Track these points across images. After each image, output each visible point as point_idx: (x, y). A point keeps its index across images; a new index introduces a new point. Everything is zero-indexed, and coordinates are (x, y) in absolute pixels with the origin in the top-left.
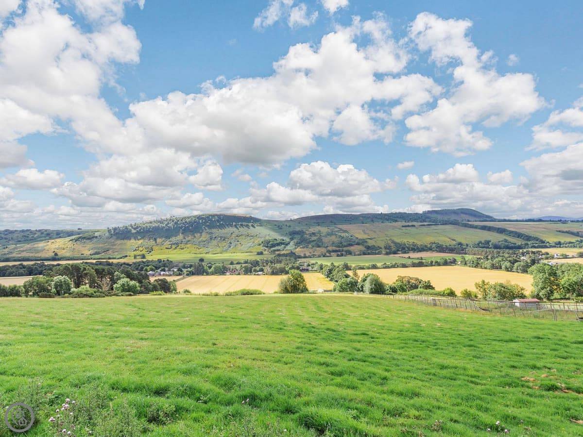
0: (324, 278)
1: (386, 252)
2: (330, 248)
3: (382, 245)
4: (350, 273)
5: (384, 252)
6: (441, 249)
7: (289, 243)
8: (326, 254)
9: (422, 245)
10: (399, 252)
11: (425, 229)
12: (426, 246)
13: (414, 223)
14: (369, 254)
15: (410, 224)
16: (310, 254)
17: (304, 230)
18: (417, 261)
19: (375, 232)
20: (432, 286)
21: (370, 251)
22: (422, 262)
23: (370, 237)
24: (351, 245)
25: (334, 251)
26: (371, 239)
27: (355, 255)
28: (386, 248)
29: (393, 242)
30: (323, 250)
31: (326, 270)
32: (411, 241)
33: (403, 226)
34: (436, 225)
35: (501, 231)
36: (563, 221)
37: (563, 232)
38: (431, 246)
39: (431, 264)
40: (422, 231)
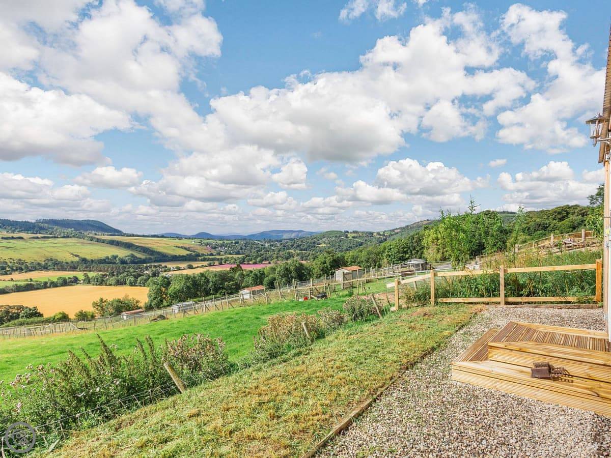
6: (58, 265)
11: (39, 243)
12: (39, 264)
13: (22, 235)
15: (15, 235)
18: (23, 284)
20: (39, 313)
22: (31, 284)
32: (16, 256)
34: (55, 237)
35: (128, 246)
36: (179, 237)
37: (179, 247)
38: (47, 264)
39: (45, 286)
40: (33, 246)
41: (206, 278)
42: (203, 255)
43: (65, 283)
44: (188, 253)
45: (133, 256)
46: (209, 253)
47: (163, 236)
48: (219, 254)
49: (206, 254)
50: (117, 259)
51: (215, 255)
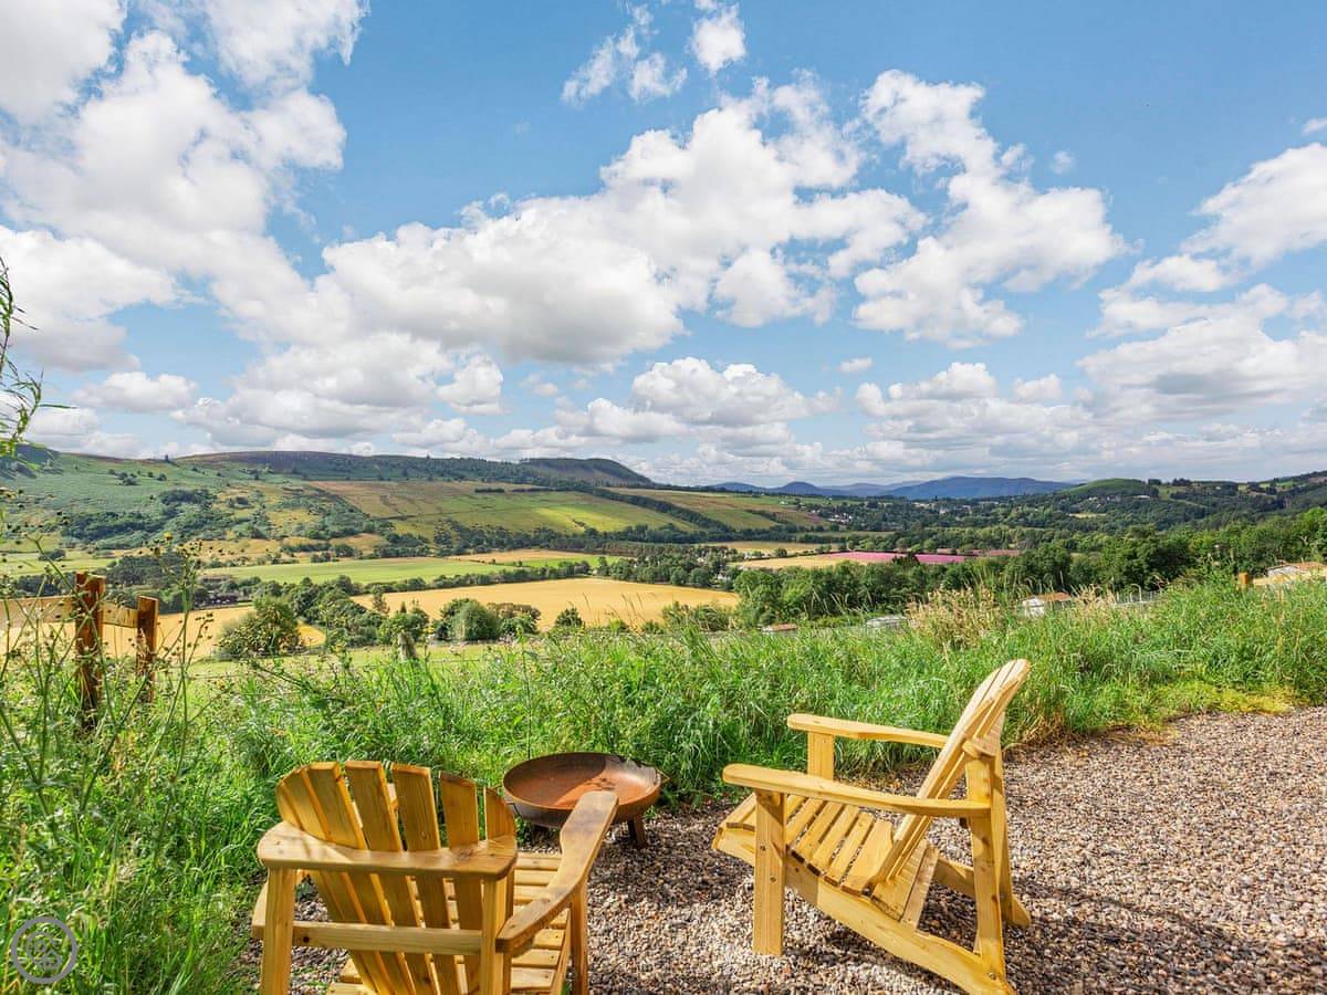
1: (440, 550)
2: (293, 541)
3: (429, 533)
4: (364, 602)
5: (432, 551)
6: (554, 540)
7: (159, 527)
8: (279, 556)
9: (518, 534)
10: (468, 550)
11: (526, 499)
12: (526, 536)
13: (503, 485)
14: (398, 555)
15: (493, 486)
17: (212, 491)
18: (511, 569)
19: (411, 501)
21: (399, 549)
22: (522, 572)
24: (352, 533)
25: (304, 549)
26: (402, 518)
27: (361, 558)
28: (438, 540)
29: (456, 526)
30: (273, 547)
32: (497, 522)
33: (477, 491)
34: (548, 490)
35: (664, 507)
36: (754, 493)
37: (755, 513)
38: (538, 536)
42: (803, 530)
44: (774, 524)
45: (671, 526)
46: (815, 527)
47: (722, 490)
48: (836, 529)
49: (810, 529)
50: (646, 532)
51: (828, 532)
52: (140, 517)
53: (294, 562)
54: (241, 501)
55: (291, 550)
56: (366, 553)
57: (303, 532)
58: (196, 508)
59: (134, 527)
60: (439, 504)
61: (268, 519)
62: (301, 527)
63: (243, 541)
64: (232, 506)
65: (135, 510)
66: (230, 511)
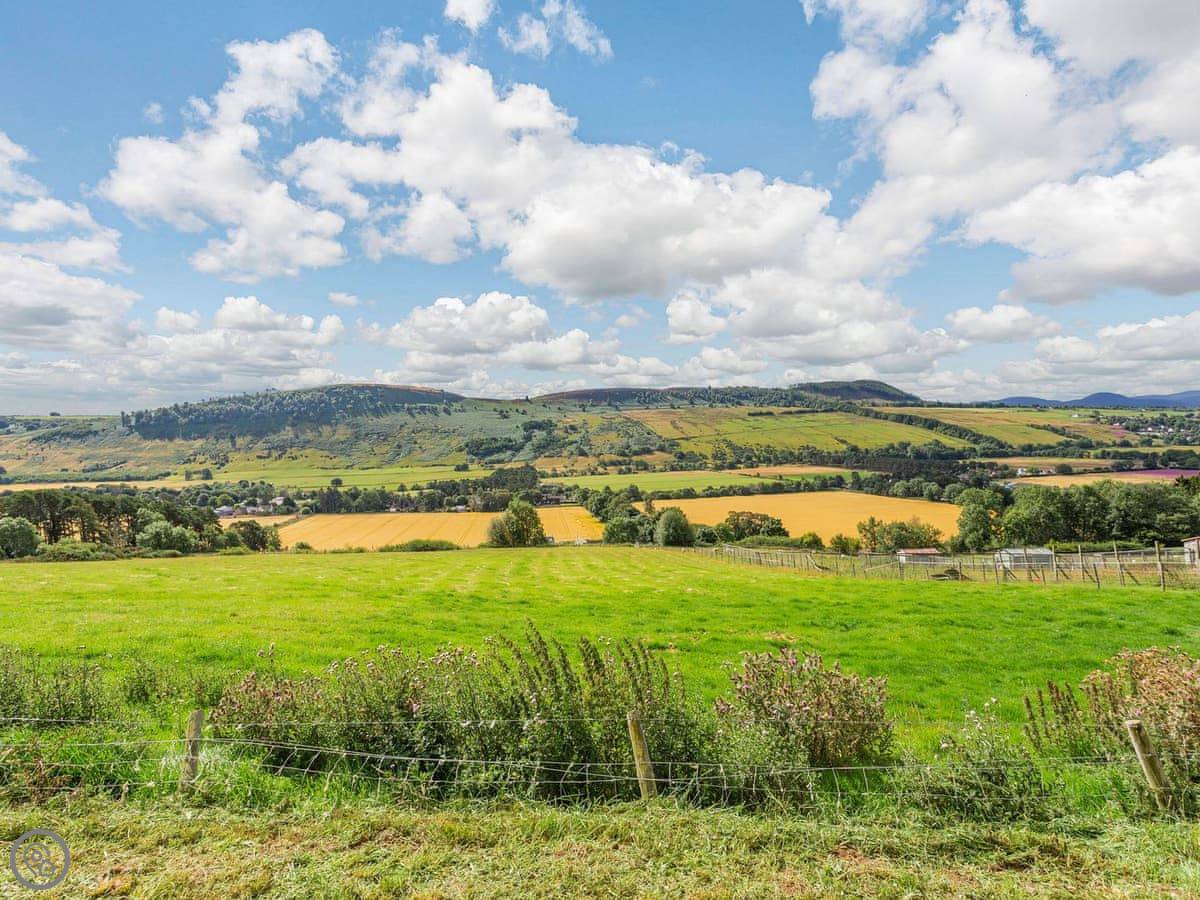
0: (588, 518)
1: (716, 465)
2: (606, 458)
3: (708, 450)
4: (640, 506)
5: (710, 465)
6: (816, 457)
7: (521, 447)
8: (596, 469)
9: (783, 451)
10: (739, 465)
11: (792, 421)
12: (791, 453)
13: (773, 409)
14: (682, 469)
15: (764, 410)
16: (564, 470)
17: (554, 421)
18: (769, 482)
19: (695, 424)
20: (784, 530)
21: (683, 464)
22: (779, 485)
23: (684, 436)
24: (649, 452)
25: (613, 463)
26: (687, 439)
27: (654, 471)
28: (715, 457)
29: (730, 444)
30: (592, 461)
31: (593, 500)
32: (764, 440)
33: (750, 414)
34: (813, 412)
36: (1039, 405)
37: (1038, 428)
38: (801, 454)
39: (797, 488)
40: (784, 425)
41: (1099, 498)
42: (1100, 444)
43: (825, 485)
44: (1062, 439)
45: (937, 443)
46: (1118, 441)
47: (1001, 405)
48: (1148, 443)
49: (1110, 443)
50: (909, 449)
51: (1136, 446)
52: (510, 441)
53: (606, 474)
54: (573, 428)
55: (604, 465)
56: (658, 468)
57: (613, 451)
58: (544, 433)
59: (508, 448)
60: (717, 427)
61: (590, 440)
62: (612, 447)
63: (573, 458)
64: (566, 432)
65: (507, 436)
66: (565, 435)
